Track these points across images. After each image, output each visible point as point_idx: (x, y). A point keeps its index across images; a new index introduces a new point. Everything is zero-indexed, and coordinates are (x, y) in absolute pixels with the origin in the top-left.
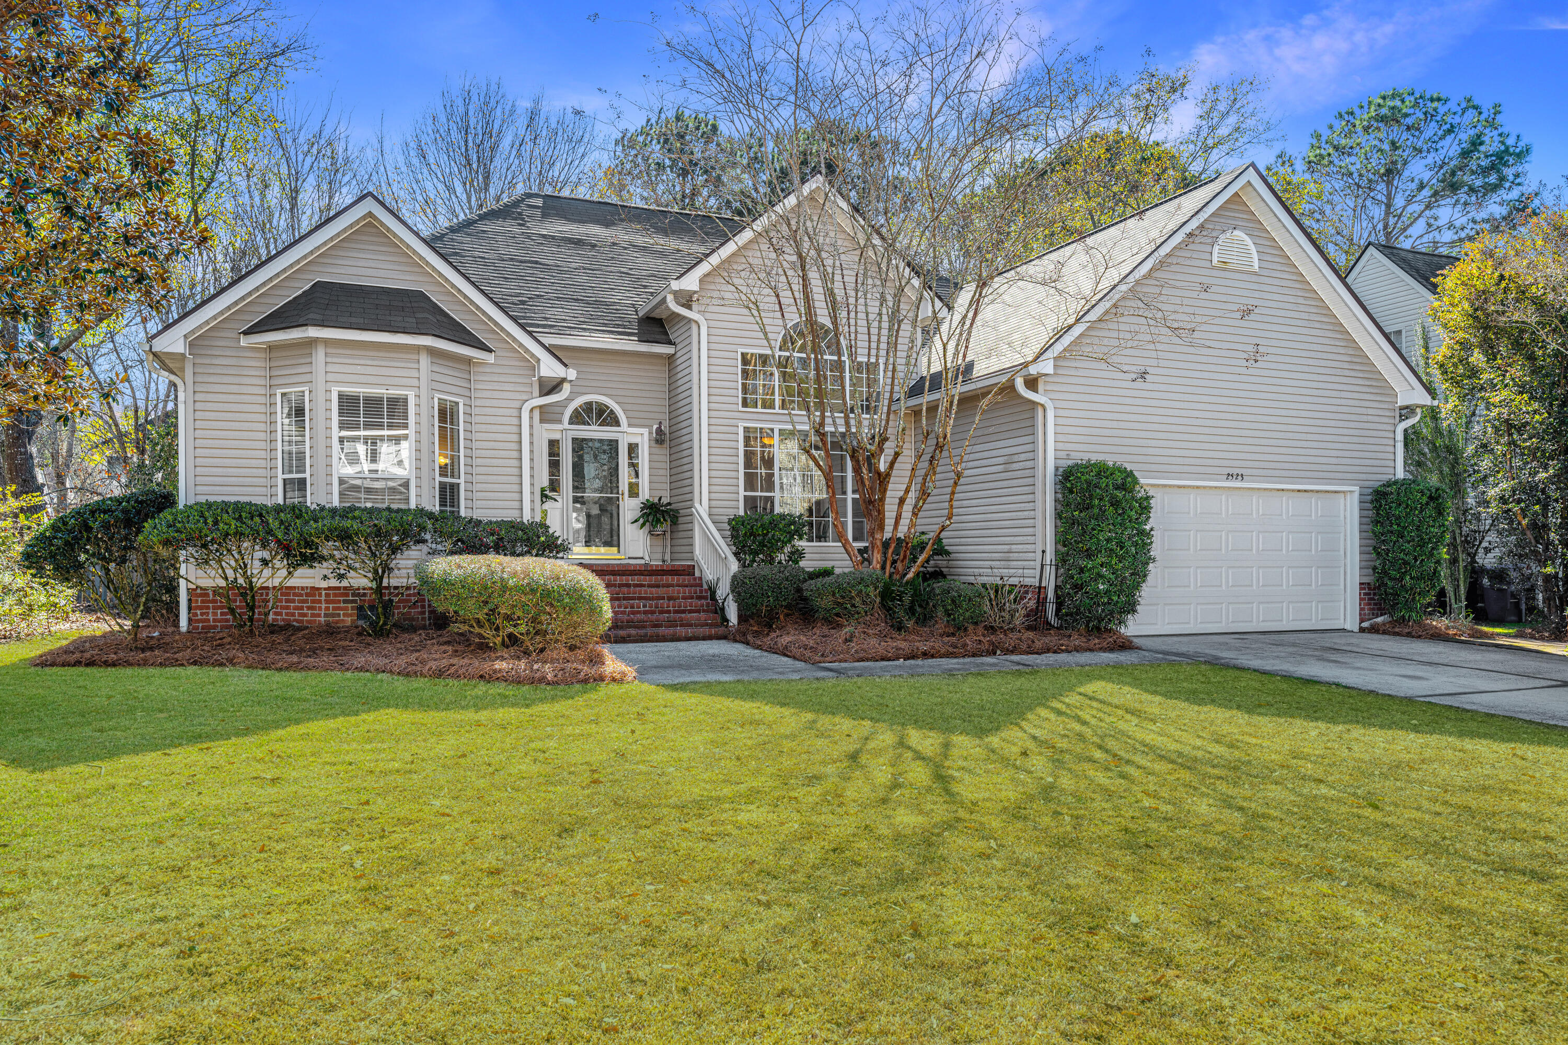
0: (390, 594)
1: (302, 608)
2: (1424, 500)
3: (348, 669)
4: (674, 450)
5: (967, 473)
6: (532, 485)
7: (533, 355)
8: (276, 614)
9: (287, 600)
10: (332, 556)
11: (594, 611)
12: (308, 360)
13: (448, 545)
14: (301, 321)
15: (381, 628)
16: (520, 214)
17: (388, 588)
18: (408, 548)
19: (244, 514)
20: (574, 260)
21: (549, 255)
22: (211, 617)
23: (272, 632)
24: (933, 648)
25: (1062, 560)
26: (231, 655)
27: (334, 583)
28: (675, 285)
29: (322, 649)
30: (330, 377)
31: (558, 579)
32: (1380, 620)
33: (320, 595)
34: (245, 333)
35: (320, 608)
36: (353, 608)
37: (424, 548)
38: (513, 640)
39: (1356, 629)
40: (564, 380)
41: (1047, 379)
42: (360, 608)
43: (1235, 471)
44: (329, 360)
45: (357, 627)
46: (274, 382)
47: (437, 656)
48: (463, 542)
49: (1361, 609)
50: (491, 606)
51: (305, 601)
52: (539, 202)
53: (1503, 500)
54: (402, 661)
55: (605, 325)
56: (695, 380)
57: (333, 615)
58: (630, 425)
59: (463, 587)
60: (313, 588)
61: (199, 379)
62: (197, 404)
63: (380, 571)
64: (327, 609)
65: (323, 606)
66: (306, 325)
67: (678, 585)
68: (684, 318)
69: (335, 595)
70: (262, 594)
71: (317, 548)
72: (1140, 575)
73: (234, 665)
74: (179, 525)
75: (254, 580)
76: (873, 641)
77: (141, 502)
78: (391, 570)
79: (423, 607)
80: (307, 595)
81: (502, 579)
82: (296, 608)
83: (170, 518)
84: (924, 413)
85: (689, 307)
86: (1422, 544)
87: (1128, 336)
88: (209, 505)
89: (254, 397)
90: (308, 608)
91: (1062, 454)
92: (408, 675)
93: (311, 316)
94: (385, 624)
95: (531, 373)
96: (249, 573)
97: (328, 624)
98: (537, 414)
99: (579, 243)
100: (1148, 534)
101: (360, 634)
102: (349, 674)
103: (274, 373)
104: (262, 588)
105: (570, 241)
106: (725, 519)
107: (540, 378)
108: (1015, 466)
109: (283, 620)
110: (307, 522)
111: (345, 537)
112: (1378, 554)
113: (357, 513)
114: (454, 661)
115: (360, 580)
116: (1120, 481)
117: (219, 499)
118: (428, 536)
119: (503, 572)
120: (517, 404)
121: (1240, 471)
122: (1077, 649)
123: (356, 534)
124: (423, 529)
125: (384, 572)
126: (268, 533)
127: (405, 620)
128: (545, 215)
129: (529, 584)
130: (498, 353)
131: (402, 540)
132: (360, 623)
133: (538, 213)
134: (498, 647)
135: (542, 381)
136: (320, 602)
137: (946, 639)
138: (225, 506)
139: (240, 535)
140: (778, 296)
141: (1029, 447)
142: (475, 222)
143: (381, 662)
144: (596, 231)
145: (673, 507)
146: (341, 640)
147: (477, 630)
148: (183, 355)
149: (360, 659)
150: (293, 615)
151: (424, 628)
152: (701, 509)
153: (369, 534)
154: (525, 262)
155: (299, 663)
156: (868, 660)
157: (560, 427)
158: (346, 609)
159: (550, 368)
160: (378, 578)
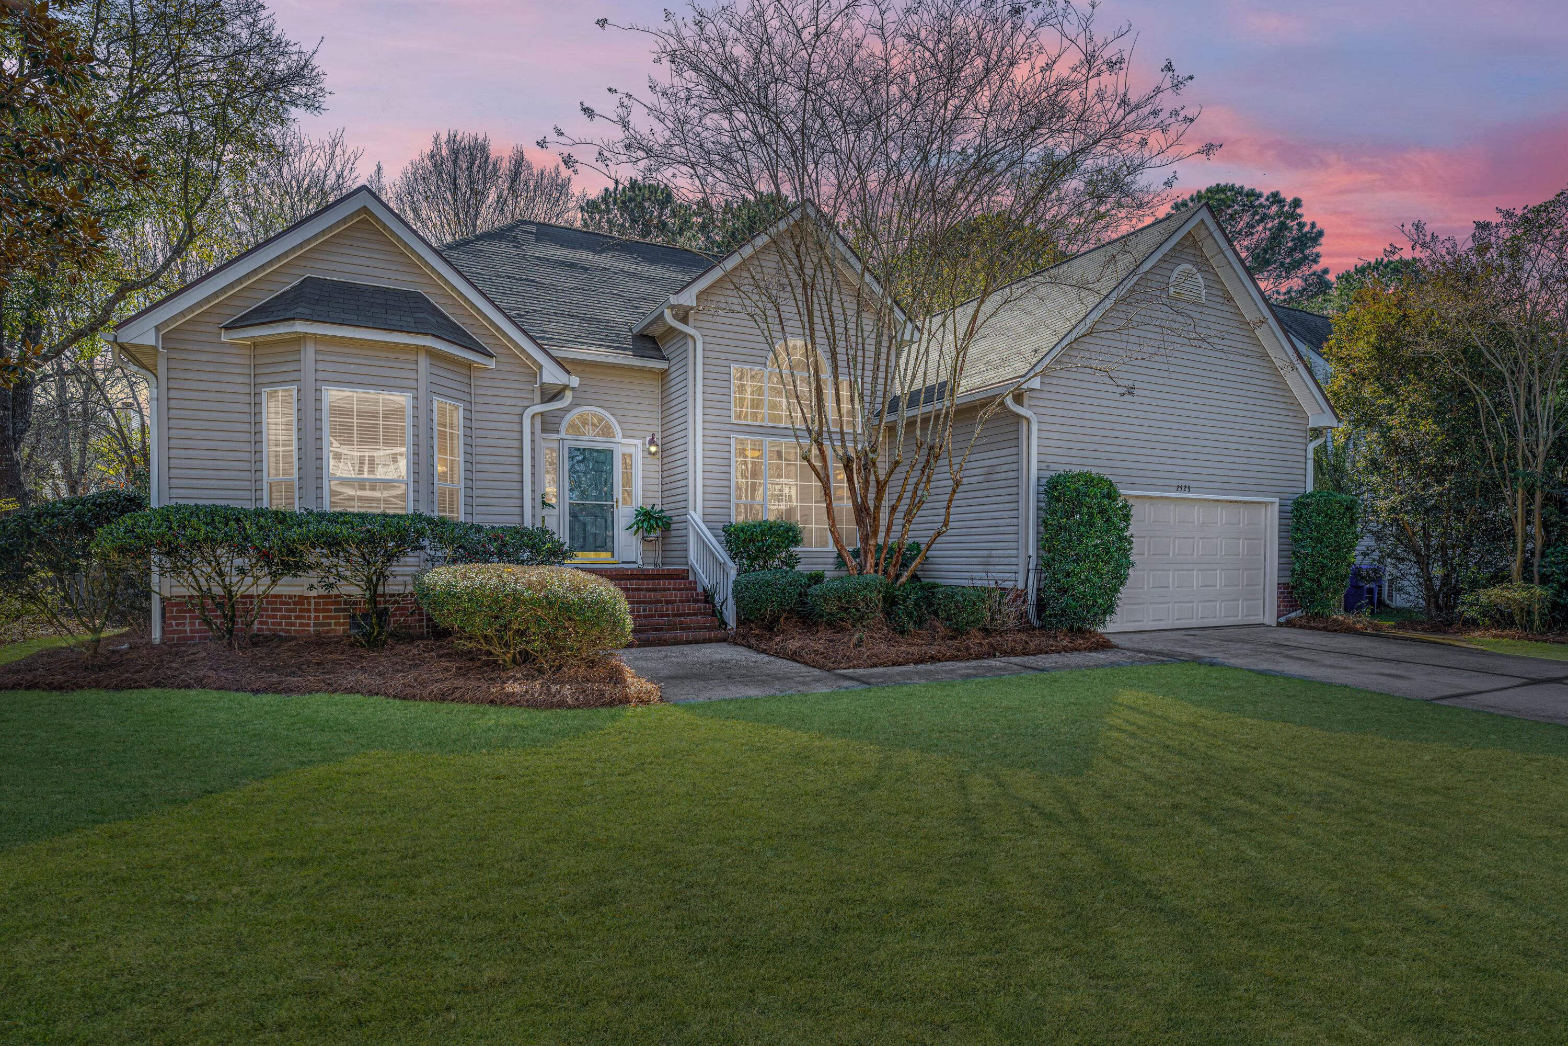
0: (386, 602)
1: (290, 617)
2: (1342, 510)
3: (335, 691)
4: (665, 461)
5: (965, 480)
6: (533, 491)
7: (535, 362)
8: (261, 623)
9: (273, 610)
10: (319, 565)
11: (615, 623)
12: (296, 357)
13: (449, 552)
14: (288, 315)
15: (376, 640)
16: (515, 237)
17: (383, 595)
18: (405, 554)
19: (217, 519)
20: (569, 281)
21: (543, 275)
22: (188, 628)
23: (255, 644)
24: (939, 651)
25: (1046, 565)
26: (201, 674)
27: (322, 592)
28: (674, 300)
29: (308, 663)
30: (321, 375)
31: (579, 590)
32: (1293, 615)
33: (309, 603)
34: (227, 328)
35: (309, 618)
36: (345, 617)
37: (423, 555)
38: (526, 657)
39: (1274, 624)
40: (566, 387)
41: (1033, 394)
42: (353, 617)
43: (1183, 483)
44: (319, 357)
45: (349, 637)
46: (258, 381)
47: (439, 676)
48: (465, 549)
49: (1279, 606)
50: (502, 622)
51: (294, 610)
52: (533, 229)
53: (1392, 509)
54: (398, 682)
55: (602, 340)
56: (691, 393)
57: (324, 625)
58: (624, 436)
59: (470, 600)
60: (301, 597)
61: (173, 374)
62: (172, 402)
63: (374, 578)
64: (317, 618)
65: (313, 615)
66: (293, 319)
67: (674, 589)
68: (681, 332)
69: (326, 604)
70: (244, 603)
71: (301, 556)
72: (1120, 579)
73: (203, 687)
74: (138, 531)
75: (235, 588)
76: (883, 646)
77: (100, 505)
78: (386, 578)
79: (421, 614)
80: (295, 603)
81: (515, 590)
82: (283, 617)
83: (129, 522)
84: (918, 424)
85: (686, 323)
86: (1339, 548)
87: (1137, 348)
88: (178, 508)
89: (237, 396)
90: (297, 617)
91: (1043, 466)
92: (405, 698)
93: (299, 310)
94: (380, 634)
95: (532, 379)
96: (227, 582)
97: (317, 634)
98: (538, 421)
99: (571, 266)
100: (1128, 540)
101: (352, 645)
102: (337, 697)
103: (259, 371)
104: (242, 596)
105: (564, 264)
106: (721, 525)
107: (542, 384)
108: (996, 477)
109: (269, 629)
110: (290, 528)
111: (333, 544)
112: (1297, 557)
113: (347, 518)
114: (460, 682)
115: (352, 589)
116: (1106, 491)
117: (191, 502)
118: (426, 543)
119: (516, 583)
120: (518, 410)
121: (1187, 483)
122: (1066, 650)
123: (347, 541)
124: (421, 534)
125: (378, 580)
126: (245, 539)
127: (401, 628)
128: (538, 240)
129: (546, 597)
130: (499, 359)
131: (398, 546)
132: (354, 631)
133: (533, 237)
134: (509, 665)
135: (544, 388)
136: (309, 611)
137: (950, 642)
138: (195, 511)
139: (214, 543)
140: (778, 310)
141: (1014, 459)
142: (472, 242)
143: (376, 681)
144: (585, 256)
145: (666, 513)
146: (330, 652)
147: (486, 647)
148: (155, 348)
149: (351, 679)
150: (280, 624)
151: (421, 637)
152: (696, 516)
153: (362, 541)
154: (522, 280)
155: (280, 683)
156: (880, 665)
157: (556, 436)
158: (338, 617)
159: (552, 375)
160: (372, 585)
